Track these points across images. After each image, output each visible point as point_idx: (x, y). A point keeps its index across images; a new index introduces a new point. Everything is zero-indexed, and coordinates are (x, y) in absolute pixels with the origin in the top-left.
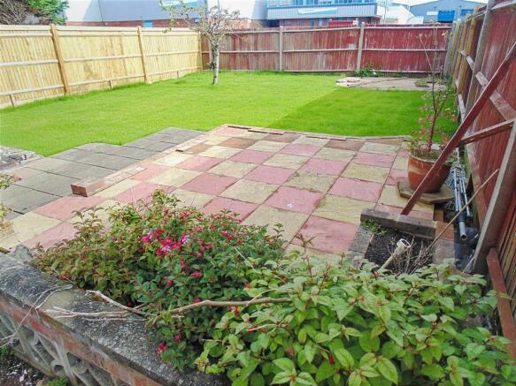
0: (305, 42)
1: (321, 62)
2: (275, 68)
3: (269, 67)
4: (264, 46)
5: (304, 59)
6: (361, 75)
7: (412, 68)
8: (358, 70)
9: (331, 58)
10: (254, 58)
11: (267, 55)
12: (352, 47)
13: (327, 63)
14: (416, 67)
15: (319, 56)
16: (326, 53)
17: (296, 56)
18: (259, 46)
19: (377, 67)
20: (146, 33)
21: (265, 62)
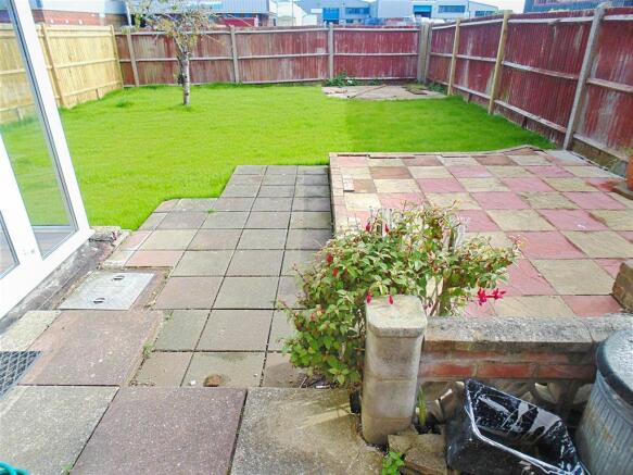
0: (264, 46)
1: (287, 71)
2: (229, 80)
3: (221, 79)
4: (211, 52)
5: (265, 67)
6: (336, 84)
7: (386, 74)
8: (331, 79)
9: (298, 65)
10: (199, 67)
11: (216, 64)
12: (321, 52)
13: (294, 71)
14: (390, 73)
15: (284, 64)
16: (292, 59)
17: (255, 64)
18: (205, 51)
19: (350, 74)
20: (52, 34)
21: (215, 72)
